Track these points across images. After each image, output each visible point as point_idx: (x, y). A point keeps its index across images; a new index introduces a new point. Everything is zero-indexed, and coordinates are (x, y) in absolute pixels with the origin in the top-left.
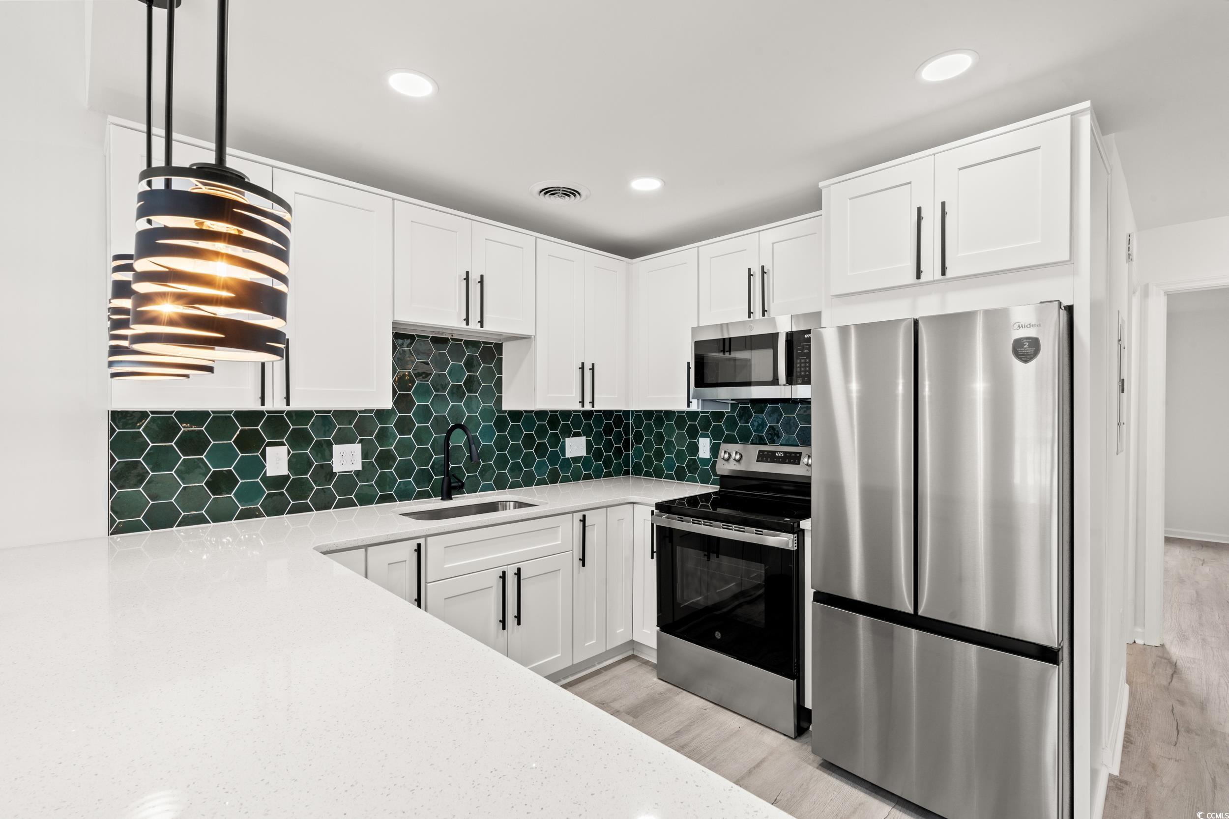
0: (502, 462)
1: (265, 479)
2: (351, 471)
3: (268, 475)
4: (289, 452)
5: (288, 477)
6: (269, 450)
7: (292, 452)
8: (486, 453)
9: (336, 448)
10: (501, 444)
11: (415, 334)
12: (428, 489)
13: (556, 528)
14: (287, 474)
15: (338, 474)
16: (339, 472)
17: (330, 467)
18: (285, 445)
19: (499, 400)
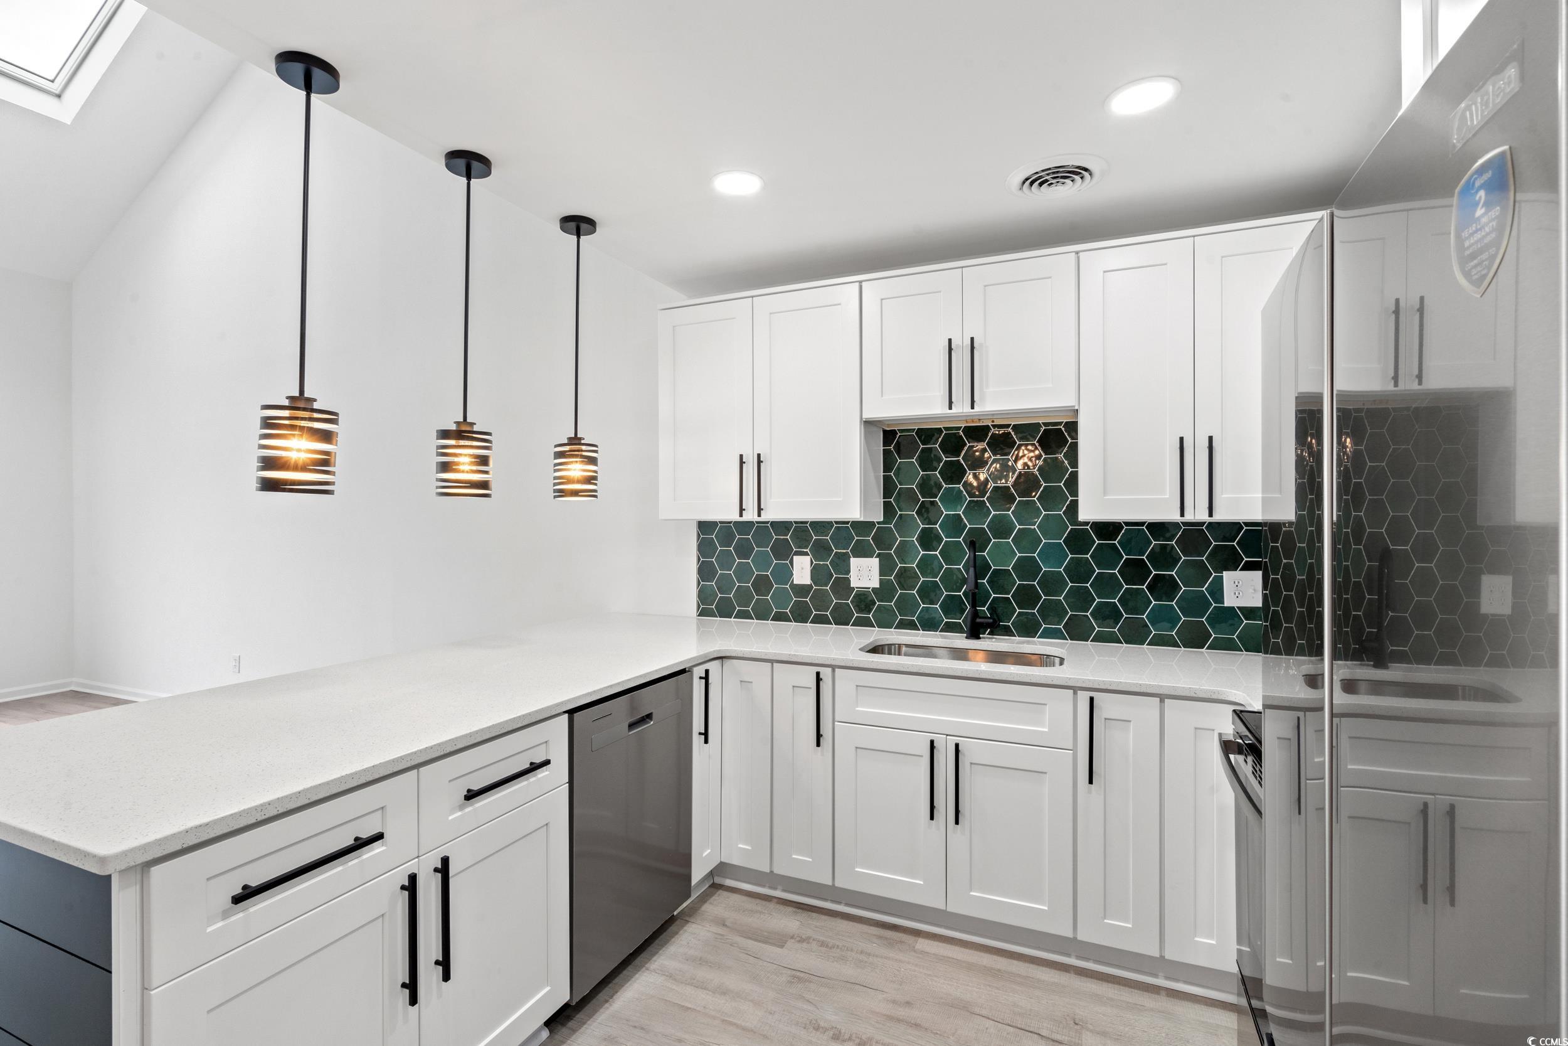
0: (1081, 599)
1: (793, 586)
2: (869, 588)
3: (795, 583)
4: (812, 563)
5: (810, 587)
6: (795, 558)
7: (814, 562)
8: (1052, 583)
9: (854, 562)
10: (1079, 572)
11: (941, 427)
12: (960, 621)
13: (1043, 706)
14: (809, 583)
15: (856, 590)
16: (857, 588)
17: (848, 580)
18: (809, 555)
19: (1073, 507)
